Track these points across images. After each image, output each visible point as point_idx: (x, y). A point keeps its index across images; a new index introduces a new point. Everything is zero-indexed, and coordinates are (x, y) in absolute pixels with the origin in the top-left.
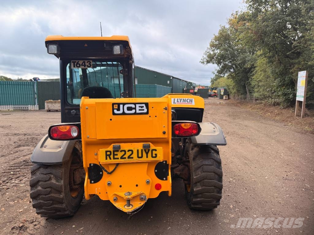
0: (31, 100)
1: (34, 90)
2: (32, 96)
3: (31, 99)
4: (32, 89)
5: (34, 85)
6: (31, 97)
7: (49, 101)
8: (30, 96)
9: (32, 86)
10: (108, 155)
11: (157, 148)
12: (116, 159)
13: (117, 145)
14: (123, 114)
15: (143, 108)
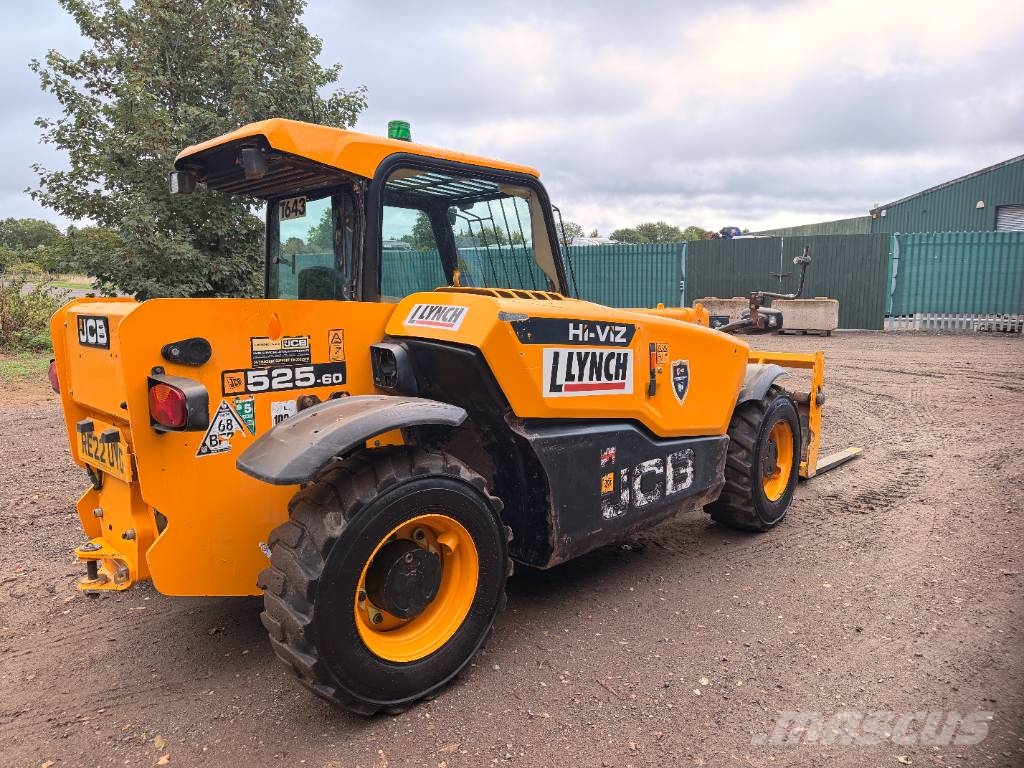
0: (669, 296)
1: (679, 269)
2: (674, 284)
3: (669, 293)
4: (675, 266)
5: (681, 251)
6: (669, 288)
7: (707, 299)
8: (669, 283)
9: (675, 257)
10: (84, 443)
11: (123, 446)
12: (91, 455)
13: (89, 420)
14: (87, 344)
15: (103, 330)
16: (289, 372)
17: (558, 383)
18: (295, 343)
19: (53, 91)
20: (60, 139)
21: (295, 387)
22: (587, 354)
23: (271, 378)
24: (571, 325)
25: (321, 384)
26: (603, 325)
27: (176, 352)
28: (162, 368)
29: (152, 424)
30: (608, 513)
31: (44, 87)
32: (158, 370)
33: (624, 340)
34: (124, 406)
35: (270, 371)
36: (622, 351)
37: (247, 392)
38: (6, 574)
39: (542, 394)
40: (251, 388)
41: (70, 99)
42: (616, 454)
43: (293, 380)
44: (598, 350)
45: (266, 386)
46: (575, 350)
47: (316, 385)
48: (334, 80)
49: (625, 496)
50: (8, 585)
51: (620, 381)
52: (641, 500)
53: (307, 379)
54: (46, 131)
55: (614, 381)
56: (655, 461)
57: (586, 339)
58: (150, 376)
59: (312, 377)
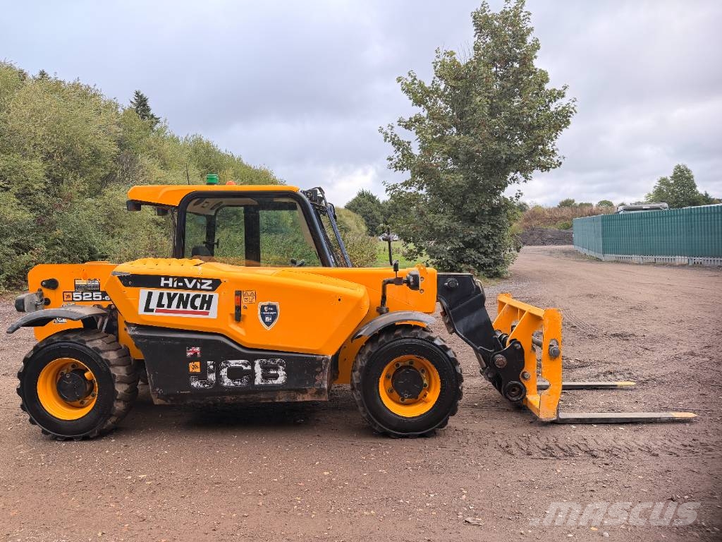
16: (90, 294)
17: (151, 307)
18: (93, 282)
19: (389, 141)
21: (93, 300)
22: (175, 294)
23: (82, 296)
24: (163, 279)
25: (105, 300)
26: (190, 279)
28: (41, 289)
30: (195, 384)
31: (385, 140)
33: (211, 288)
35: (82, 292)
36: (208, 294)
37: (73, 300)
39: (137, 312)
40: (74, 299)
41: (397, 143)
42: (201, 351)
43: (92, 297)
44: (185, 293)
45: (80, 299)
46: (165, 292)
47: (102, 300)
48: (563, 96)
49: (212, 377)
51: (204, 310)
52: (227, 382)
53: (98, 297)
55: (198, 310)
56: (243, 361)
57: (175, 286)
59: (101, 296)
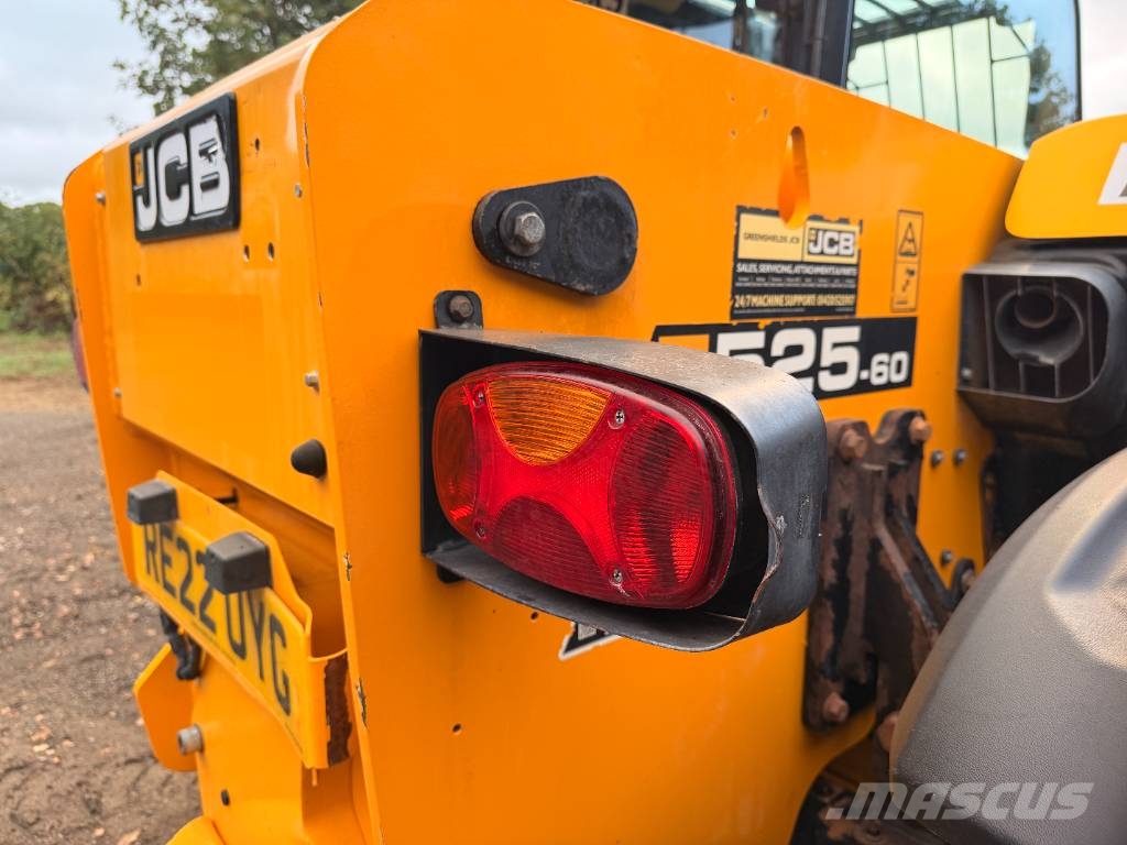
10: (150, 547)
11: (283, 602)
12: (168, 587)
13: (165, 481)
14: (160, 234)
15: (220, 166)
16: (808, 340)
18: (832, 243)
20: (142, 85)
23: (769, 360)
25: (867, 386)
27: (532, 227)
28: (473, 298)
29: (428, 545)
32: (459, 304)
34: (311, 462)
38: (13, 750)
43: (816, 368)
47: (858, 386)
50: (15, 778)
53: (844, 368)
54: (126, 75)
58: (431, 329)
